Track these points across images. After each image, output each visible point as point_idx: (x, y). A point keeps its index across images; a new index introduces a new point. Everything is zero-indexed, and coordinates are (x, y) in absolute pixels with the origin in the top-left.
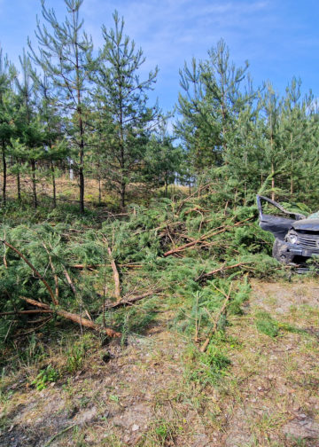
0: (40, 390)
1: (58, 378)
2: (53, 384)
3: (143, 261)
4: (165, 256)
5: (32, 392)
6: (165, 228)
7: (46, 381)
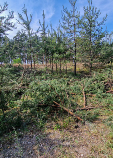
0: (55, 130)
1: (61, 128)
2: (59, 130)
3: (96, 94)
4: (107, 93)
5: (53, 130)
6: (108, 81)
7: (57, 128)
